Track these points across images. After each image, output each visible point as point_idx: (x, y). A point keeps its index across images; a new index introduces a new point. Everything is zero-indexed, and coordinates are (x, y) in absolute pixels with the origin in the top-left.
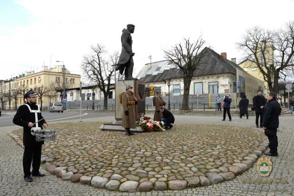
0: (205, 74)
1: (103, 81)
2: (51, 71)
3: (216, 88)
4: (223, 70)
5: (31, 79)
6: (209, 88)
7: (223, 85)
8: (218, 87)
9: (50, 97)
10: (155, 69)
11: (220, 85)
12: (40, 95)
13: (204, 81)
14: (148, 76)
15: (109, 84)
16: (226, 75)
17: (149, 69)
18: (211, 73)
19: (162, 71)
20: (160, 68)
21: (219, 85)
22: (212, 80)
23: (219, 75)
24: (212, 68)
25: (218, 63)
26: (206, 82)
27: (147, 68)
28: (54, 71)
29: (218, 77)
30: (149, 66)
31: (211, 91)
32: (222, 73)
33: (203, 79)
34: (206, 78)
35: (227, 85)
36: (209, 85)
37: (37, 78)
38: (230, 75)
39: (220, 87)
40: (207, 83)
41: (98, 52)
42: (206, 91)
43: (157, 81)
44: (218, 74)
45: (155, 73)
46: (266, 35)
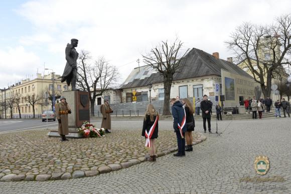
0: (190, 77)
1: (88, 88)
2: (45, 78)
3: (200, 91)
4: (208, 72)
5: (26, 88)
6: (194, 91)
7: (208, 88)
8: (203, 90)
9: (42, 105)
10: (143, 73)
11: (205, 88)
12: (32, 103)
13: (188, 84)
14: (135, 80)
15: (95, 91)
16: (210, 77)
17: (138, 73)
18: (195, 76)
19: (149, 74)
20: (148, 71)
21: (203, 88)
22: (196, 82)
23: (203, 78)
24: (198, 70)
25: (203, 65)
26: (191, 84)
27: (135, 72)
28: (47, 78)
29: (202, 80)
30: (138, 70)
31: (196, 95)
32: (206, 75)
33: (188, 82)
34: (191, 81)
35: (211, 88)
36: (194, 89)
37: (31, 85)
38: (214, 77)
39: (205, 90)
40: (191, 86)
41: (82, 58)
42: (191, 95)
43: (144, 86)
44: (202, 76)
45: (143, 77)
46: (259, 32)
